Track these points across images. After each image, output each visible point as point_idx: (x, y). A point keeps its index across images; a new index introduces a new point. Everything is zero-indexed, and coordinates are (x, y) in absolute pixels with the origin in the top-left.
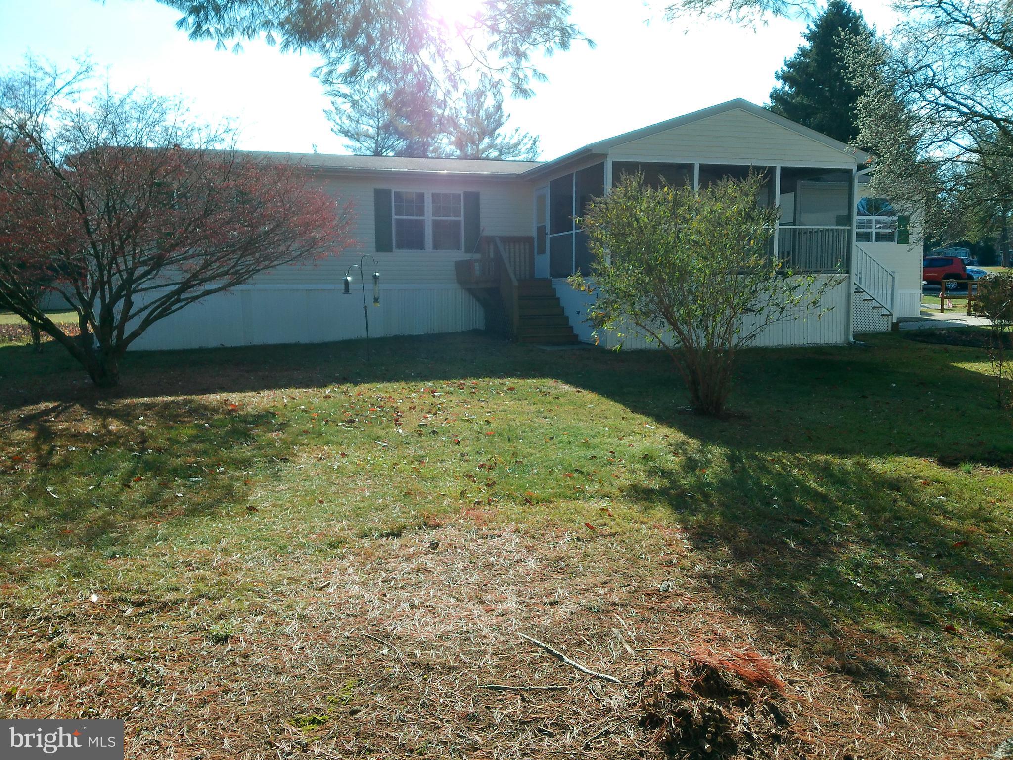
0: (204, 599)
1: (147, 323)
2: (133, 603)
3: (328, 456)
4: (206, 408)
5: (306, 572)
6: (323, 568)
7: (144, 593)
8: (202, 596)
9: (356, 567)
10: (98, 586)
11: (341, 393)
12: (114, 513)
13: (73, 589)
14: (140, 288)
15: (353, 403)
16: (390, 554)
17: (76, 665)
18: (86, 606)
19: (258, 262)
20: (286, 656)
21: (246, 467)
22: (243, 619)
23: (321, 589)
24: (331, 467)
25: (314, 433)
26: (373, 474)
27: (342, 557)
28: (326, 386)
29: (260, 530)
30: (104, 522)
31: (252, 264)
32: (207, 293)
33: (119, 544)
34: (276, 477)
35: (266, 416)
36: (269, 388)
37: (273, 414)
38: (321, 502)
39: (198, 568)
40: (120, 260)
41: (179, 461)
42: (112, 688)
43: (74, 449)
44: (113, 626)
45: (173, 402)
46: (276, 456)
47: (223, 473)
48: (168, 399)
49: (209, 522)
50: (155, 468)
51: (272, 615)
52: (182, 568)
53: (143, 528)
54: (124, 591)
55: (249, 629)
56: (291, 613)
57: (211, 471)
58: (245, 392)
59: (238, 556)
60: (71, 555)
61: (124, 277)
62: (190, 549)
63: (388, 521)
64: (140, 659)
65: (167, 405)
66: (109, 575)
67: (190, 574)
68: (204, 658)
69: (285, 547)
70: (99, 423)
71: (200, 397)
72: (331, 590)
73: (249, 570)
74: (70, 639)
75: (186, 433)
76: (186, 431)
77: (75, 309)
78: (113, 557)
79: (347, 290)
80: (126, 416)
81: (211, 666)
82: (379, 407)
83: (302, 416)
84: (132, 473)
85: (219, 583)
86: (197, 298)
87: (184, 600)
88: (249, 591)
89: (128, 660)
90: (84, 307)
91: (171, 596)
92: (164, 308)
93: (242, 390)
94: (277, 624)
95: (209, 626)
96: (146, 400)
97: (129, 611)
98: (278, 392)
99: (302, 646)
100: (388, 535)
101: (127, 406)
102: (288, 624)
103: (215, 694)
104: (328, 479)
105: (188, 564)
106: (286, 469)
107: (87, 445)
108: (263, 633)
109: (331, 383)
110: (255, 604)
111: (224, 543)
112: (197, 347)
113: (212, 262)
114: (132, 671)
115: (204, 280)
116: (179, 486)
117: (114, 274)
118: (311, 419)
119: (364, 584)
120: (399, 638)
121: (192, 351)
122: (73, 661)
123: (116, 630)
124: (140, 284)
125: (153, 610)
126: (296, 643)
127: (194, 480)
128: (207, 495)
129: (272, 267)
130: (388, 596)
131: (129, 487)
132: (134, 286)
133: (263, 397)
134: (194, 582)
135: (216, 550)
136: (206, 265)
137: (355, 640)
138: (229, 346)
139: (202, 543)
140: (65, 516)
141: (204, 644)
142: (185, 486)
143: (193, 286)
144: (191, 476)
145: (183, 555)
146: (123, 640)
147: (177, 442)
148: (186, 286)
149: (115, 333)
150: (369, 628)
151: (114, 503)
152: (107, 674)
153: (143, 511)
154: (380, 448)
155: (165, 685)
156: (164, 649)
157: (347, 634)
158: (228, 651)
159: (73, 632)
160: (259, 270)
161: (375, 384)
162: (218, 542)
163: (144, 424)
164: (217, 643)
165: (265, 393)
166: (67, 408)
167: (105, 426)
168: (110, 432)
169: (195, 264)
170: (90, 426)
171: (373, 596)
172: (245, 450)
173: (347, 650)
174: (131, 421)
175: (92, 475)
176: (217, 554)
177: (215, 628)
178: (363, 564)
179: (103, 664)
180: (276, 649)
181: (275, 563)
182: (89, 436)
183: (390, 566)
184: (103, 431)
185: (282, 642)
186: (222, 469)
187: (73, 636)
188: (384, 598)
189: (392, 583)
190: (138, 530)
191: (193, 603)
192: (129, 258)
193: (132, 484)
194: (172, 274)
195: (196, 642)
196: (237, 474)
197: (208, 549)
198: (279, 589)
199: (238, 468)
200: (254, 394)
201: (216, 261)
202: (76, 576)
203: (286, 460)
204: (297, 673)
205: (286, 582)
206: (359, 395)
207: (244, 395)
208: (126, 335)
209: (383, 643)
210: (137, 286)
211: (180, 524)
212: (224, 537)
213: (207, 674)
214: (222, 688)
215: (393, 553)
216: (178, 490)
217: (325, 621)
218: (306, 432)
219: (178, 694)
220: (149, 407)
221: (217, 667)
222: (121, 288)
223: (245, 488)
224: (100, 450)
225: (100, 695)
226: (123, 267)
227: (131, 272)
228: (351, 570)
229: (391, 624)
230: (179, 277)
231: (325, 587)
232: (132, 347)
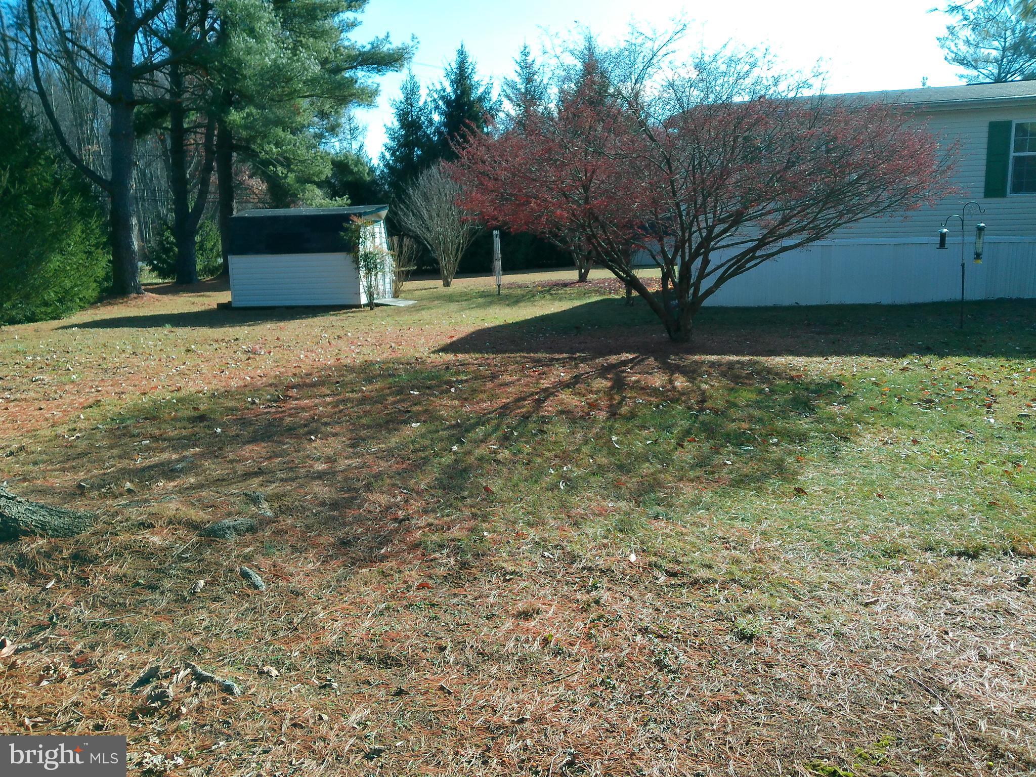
0: (736, 585)
1: (721, 280)
2: (667, 572)
3: (896, 442)
4: (769, 371)
5: (852, 579)
6: (872, 579)
7: (678, 563)
8: (734, 581)
9: (913, 587)
10: (638, 546)
11: (921, 365)
12: (664, 470)
13: (616, 544)
14: (718, 245)
15: (936, 379)
16: (959, 580)
17: (605, 626)
18: (624, 564)
19: (841, 215)
20: (813, 679)
21: (800, 441)
22: (773, 619)
23: (867, 605)
24: (897, 455)
25: (883, 411)
26: (949, 472)
27: (898, 571)
28: (904, 356)
29: (805, 518)
30: (655, 479)
31: (834, 218)
32: (784, 249)
33: (664, 506)
34: (834, 456)
35: (832, 386)
36: (838, 354)
37: (839, 385)
38: (880, 496)
39: (735, 548)
40: (701, 218)
41: (733, 426)
42: (632, 662)
43: (641, 401)
44: (645, 592)
45: (738, 362)
46: (837, 434)
47: (776, 445)
48: (734, 358)
49: (753, 497)
50: (710, 431)
51: (805, 622)
52: (718, 545)
53: (689, 491)
54: (660, 556)
55: (778, 633)
56: (827, 626)
57: (764, 441)
58: (812, 356)
59: (779, 543)
60: (620, 508)
61: (704, 235)
62: (730, 524)
63: (962, 535)
64: (662, 637)
65: (731, 365)
66: (650, 537)
67: (725, 553)
68: (725, 654)
69: (831, 544)
70: (667, 378)
71: (765, 358)
72: (877, 608)
73: (788, 563)
74: (606, 596)
75: (745, 396)
76: (745, 394)
77: (658, 265)
78: (656, 517)
79: (942, 244)
80: (691, 373)
81: (731, 666)
82: (968, 387)
83: (871, 390)
84: (688, 432)
85: (753, 571)
86: (773, 255)
87: (716, 581)
88: (784, 587)
89: (651, 636)
90: (666, 264)
91: (703, 573)
92: (738, 266)
93: (809, 355)
94: (810, 636)
95: (735, 618)
96: (713, 358)
97: (662, 579)
98: (848, 359)
99: (834, 672)
100: (960, 555)
101: (695, 362)
102: (822, 639)
103: (729, 702)
104: (893, 470)
105: (725, 540)
106: (846, 450)
107: (652, 399)
108: (793, 643)
109: (911, 352)
110: (788, 605)
111: (764, 525)
112: (771, 305)
113: (791, 217)
114: (652, 648)
115: (782, 236)
116: (730, 452)
117: (695, 232)
118: (882, 394)
119: (921, 612)
120: (959, 697)
121: (766, 309)
122: (603, 621)
123: (646, 597)
124: (719, 241)
125: (684, 584)
126: (827, 665)
127: (746, 448)
128: (756, 467)
129: (855, 220)
130: (951, 634)
131: (682, 446)
132: (712, 243)
133: (830, 364)
134: (729, 563)
135: (755, 532)
136: (784, 221)
137: (900, 683)
138: (804, 304)
139: (743, 520)
140: (621, 468)
141: (728, 638)
142: (735, 454)
143: (768, 243)
144: (742, 444)
145: (721, 530)
146: (651, 610)
147: (735, 405)
148: (762, 243)
149: (691, 291)
150: (920, 671)
151: (665, 460)
152: (629, 645)
153: (692, 474)
154: (962, 439)
155: (681, 674)
156: (688, 632)
157: (890, 672)
158: (751, 654)
159: (609, 590)
160: (840, 224)
161: (966, 358)
162: (759, 522)
163: (706, 383)
164: (741, 640)
165: (834, 359)
166: (643, 360)
167: (671, 382)
168: (674, 388)
169: (773, 219)
170: (658, 380)
171: (931, 630)
172: (804, 423)
173: (888, 693)
174: (695, 379)
175: (652, 430)
176: (756, 536)
177: (743, 623)
178: (923, 584)
179: (628, 633)
180: (803, 667)
181: (817, 559)
182: (656, 390)
183: (958, 595)
184: (669, 387)
185: (811, 659)
186: (775, 440)
187: (608, 593)
188: (946, 637)
189: (959, 619)
190: (684, 494)
191: (723, 588)
192: (710, 215)
193: (686, 444)
194: (750, 231)
195: (721, 633)
196: (791, 447)
197: (747, 528)
198: (818, 593)
199: (792, 441)
200: (821, 359)
201: (795, 215)
202: (621, 531)
203: (846, 439)
204: (824, 705)
205: (826, 586)
206: (943, 369)
207: (810, 359)
208: (702, 291)
209: (935, 697)
210: (716, 244)
211: (725, 494)
212: (766, 518)
213: (725, 675)
214: (737, 697)
215: (964, 578)
216: (727, 459)
217: (867, 647)
218: (874, 409)
219: (692, 689)
220: (712, 364)
221: (737, 669)
222: (700, 246)
223: (796, 465)
224: (663, 405)
225: (620, 666)
226: (703, 225)
227: (710, 229)
228: (906, 589)
229: (950, 674)
230: (757, 234)
231: (871, 603)
232: (707, 303)
